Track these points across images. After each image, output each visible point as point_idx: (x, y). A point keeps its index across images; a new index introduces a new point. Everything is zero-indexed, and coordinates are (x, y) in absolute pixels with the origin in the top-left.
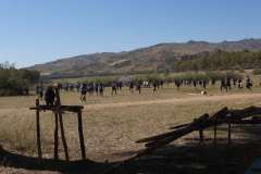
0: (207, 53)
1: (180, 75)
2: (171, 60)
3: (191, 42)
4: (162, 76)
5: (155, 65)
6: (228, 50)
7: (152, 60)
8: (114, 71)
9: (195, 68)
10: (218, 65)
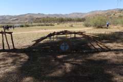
0: (44, 18)
1: (36, 24)
2: (32, 19)
3: (39, 14)
4: (30, 24)
5: (27, 21)
6: (50, 17)
7: (26, 19)
8: (12, 22)
9: (41, 22)
10: (47, 21)
